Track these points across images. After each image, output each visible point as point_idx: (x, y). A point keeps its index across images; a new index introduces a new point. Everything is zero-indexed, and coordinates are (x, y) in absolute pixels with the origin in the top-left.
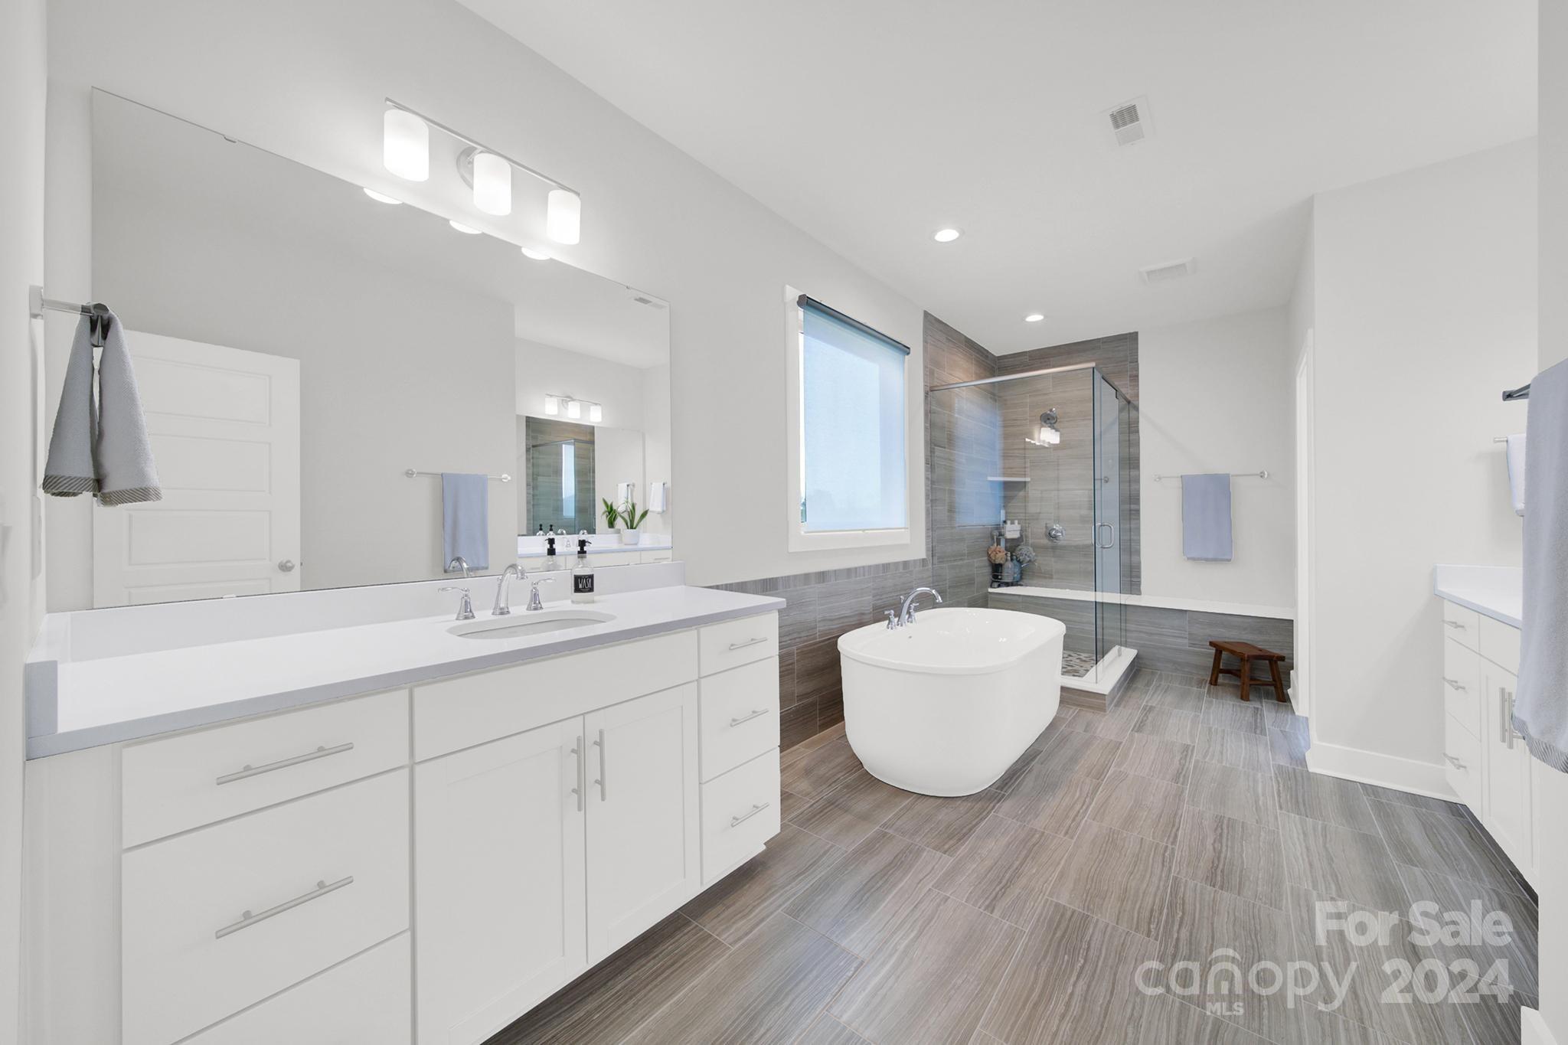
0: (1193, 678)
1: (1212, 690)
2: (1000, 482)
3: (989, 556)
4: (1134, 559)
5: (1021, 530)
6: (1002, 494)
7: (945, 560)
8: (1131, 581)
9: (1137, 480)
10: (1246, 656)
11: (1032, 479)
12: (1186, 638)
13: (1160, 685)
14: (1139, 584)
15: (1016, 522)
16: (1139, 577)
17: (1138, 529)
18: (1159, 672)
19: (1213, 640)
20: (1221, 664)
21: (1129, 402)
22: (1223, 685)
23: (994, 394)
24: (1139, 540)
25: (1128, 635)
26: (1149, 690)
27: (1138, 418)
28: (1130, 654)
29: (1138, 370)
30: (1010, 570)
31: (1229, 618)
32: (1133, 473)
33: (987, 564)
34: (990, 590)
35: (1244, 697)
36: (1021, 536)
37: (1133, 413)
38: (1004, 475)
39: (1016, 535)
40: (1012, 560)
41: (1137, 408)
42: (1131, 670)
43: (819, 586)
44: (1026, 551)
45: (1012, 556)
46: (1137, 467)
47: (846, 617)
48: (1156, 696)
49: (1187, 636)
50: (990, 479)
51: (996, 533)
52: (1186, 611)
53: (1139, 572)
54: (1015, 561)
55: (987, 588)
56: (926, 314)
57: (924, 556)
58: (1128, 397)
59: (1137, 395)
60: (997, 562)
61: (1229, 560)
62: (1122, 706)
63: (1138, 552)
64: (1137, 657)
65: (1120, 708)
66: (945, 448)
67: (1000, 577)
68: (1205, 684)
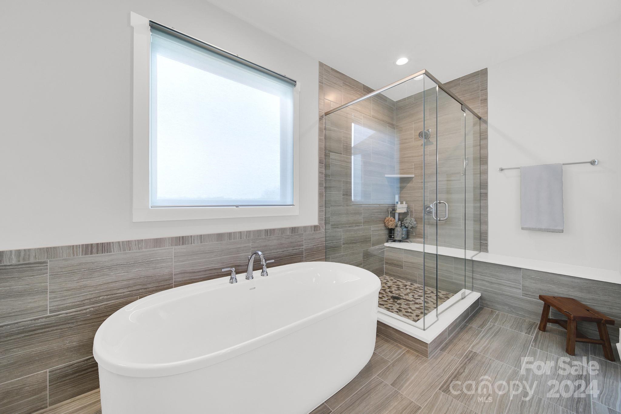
0: (525, 321)
1: (539, 336)
2: (397, 178)
3: (385, 223)
4: (483, 227)
5: (407, 208)
6: (399, 185)
7: (339, 226)
8: (481, 243)
9: (486, 172)
10: (572, 316)
11: (415, 176)
12: (520, 289)
13: (494, 325)
14: (486, 245)
15: (404, 202)
16: (486, 240)
17: (486, 207)
18: (497, 312)
19: (543, 294)
20: (550, 313)
21: (480, 118)
22: (551, 331)
23: (392, 125)
24: (487, 214)
25: (474, 281)
26: (481, 331)
27: (487, 128)
28: (474, 296)
29: (487, 95)
30: (399, 233)
31: (559, 277)
32: (483, 167)
33: (383, 228)
34: (387, 244)
35: (570, 351)
36: (408, 211)
37: (483, 126)
38: (401, 174)
39: (404, 210)
40: (401, 226)
41: (486, 122)
42: (471, 311)
43: (176, 247)
44: (410, 221)
45: (401, 223)
46: (486, 163)
47: (215, 269)
48: (484, 339)
49: (521, 288)
50: (386, 176)
51: (390, 210)
52: (520, 268)
53: (487, 237)
54: (403, 227)
55: (383, 243)
56: (321, 65)
57: (316, 223)
58: (479, 115)
59: (487, 113)
60: (390, 227)
61: (562, 231)
62: (446, 351)
63: (486, 223)
64: (480, 299)
65: (445, 353)
66: (341, 154)
67: (393, 237)
68: (535, 329)
